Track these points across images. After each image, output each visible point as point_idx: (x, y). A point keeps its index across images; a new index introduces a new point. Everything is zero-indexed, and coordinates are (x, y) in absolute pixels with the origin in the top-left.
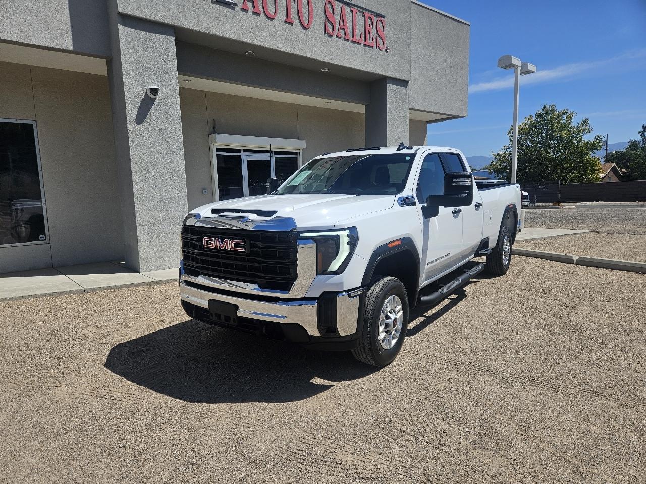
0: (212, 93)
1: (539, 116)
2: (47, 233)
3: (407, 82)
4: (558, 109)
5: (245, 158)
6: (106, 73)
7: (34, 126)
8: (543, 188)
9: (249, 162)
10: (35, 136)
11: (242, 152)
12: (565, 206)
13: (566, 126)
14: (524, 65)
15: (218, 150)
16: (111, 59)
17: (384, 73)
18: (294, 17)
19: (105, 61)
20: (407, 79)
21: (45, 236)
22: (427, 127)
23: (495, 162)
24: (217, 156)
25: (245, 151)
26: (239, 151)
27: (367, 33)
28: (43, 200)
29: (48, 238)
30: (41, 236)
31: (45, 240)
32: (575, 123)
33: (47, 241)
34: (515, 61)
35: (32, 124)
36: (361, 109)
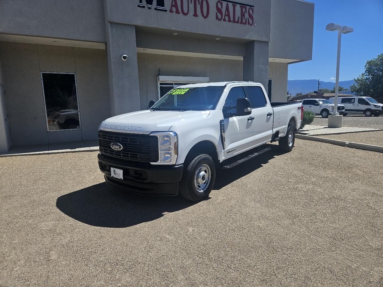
0: (158, 55)
2: (80, 125)
3: (267, 43)
14: (345, 28)
15: (161, 84)
16: (106, 43)
17: (253, 39)
18: (198, 13)
19: (104, 44)
20: (267, 41)
22: (288, 67)
24: (160, 87)
25: (175, 84)
26: (172, 84)
27: (243, 15)
28: (79, 110)
29: (81, 127)
30: (78, 126)
31: (79, 128)
35: (74, 75)
36: (241, 58)
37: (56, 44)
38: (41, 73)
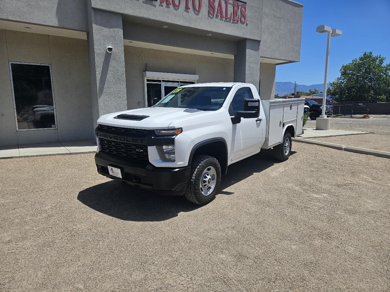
0: (145, 48)
1: (361, 59)
2: (56, 123)
3: (259, 42)
4: (374, 55)
5: (163, 85)
6: (86, 39)
7: (50, 67)
8: (362, 105)
9: (165, 87)
10: (51, 72)
11: (162, 81)
12: (371, 117)
13: (379, 66)
14: (334, 31)
15: (148, 80)
16: (89, 32)
17: (244, 37)
18: (190, 5)
19: (86, 33)
20: (259, 39)
21: (55, 125)
22: (275, 67)
23: (331, 88)
24: (147, 84)
25: (163, 81)
26: (160, 81)
27: (235, 13)
28: (54, 106)
29: (56, 127)
30: (53, 125)
31: (55, 127)
32: (384, 64)
33: (56, 128)
34: (326, 28)
35: (49, 66)
36: (232, 57)
37: (28, 31)
38: (10, 63)
